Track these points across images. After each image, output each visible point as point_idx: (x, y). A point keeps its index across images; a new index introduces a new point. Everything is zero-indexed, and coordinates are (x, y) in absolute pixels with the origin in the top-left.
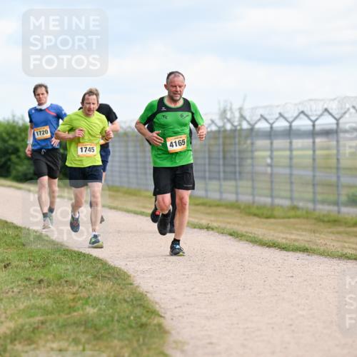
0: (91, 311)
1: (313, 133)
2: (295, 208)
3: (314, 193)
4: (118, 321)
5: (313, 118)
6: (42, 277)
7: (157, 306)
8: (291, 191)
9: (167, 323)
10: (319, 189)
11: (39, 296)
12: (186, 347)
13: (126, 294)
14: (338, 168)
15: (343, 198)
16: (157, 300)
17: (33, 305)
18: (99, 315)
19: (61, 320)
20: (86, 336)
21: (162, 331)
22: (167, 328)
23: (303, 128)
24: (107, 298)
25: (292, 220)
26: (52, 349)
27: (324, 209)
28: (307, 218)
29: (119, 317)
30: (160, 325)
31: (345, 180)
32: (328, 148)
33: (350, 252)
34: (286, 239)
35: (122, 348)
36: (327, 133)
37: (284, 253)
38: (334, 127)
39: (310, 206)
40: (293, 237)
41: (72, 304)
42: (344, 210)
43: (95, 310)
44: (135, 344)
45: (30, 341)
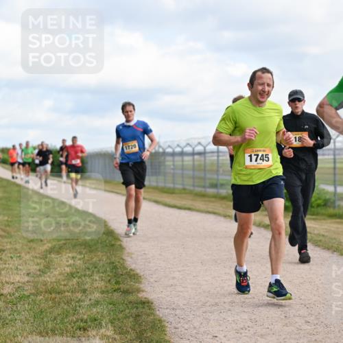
3: (194, 182)
4: (101, 243)
12: (133, 256)
15: (207, 184)
20: (85, 250)
22: (124, 246)
26: (69, 257)
27: (198, 190)
30: (120, 245)
35: (102, 256)
44: (109, 254)
45: (58, 253)
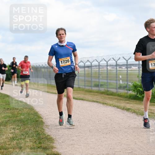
0: (22, 117)
1: (84, 67)
2: (79, 88)
3: (85, 84)
5: (84, 63)
6: (8, 107)
7: (41, 116)
8: (78, 83)
9: (44, 120)
10: (86, 82)
11: (8, 113)
13: (32, 112)
14: (91, 77)
15: (93, 85)
16: (41, 114)
17: (6, 115)
18: (25, 118)
19: (14, 120)
21: (42, 123)
22: (44, 122)
23: (82, 66)
24: (27, 113)
25: (79, 91)
27: (87, 88)
28: (83, 90)
29: (30, 118)
30: (42, 121)
31: (93, 80)
32: (89, 71)
33: (94, 100)
34: (77, 96)
36: (88, 67)
37: (76, 100)
38: (90, 65)
39: (84, 87)
40: (79, 96)
41: (17, 115)
42: (93, 88)
43: (24, 117)
